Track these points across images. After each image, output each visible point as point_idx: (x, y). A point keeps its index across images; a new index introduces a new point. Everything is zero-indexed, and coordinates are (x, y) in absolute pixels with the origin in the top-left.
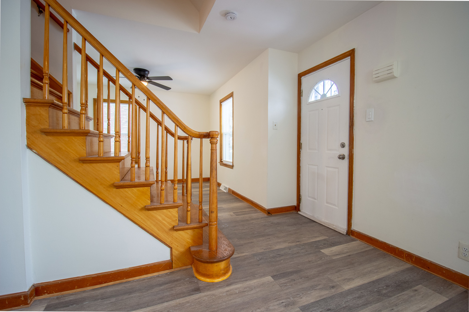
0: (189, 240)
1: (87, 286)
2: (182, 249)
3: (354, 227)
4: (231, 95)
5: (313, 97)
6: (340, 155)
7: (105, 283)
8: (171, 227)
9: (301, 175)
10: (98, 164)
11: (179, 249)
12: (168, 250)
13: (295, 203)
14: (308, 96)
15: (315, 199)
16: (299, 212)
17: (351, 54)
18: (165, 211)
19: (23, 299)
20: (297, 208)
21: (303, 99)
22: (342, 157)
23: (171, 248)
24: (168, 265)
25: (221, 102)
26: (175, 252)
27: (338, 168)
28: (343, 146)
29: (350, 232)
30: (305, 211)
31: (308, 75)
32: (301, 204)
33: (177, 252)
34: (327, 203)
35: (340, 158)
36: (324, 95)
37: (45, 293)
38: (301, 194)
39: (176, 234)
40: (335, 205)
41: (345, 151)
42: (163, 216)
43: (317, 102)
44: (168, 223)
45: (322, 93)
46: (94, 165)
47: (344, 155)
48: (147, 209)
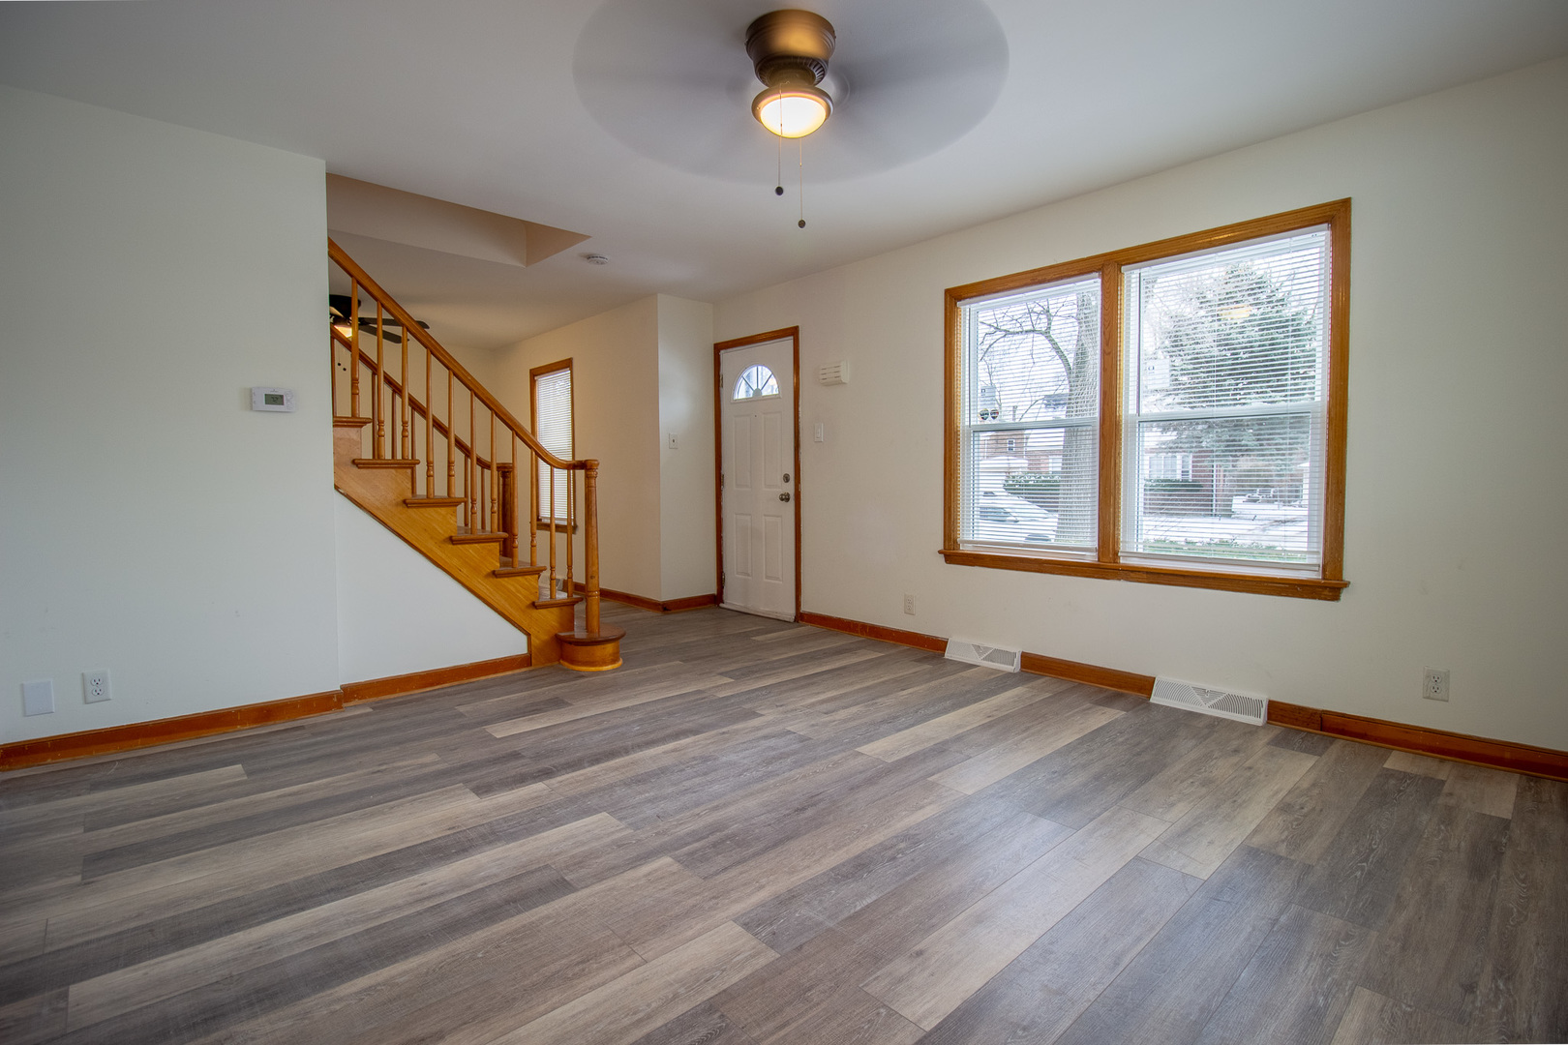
0: (554, 623)
1: (412, 689)
2: (545, 637)
3: (805, 608)
4: (567, 364)
5: (741, 393)
6: (782, 495)
7: (438, 684)
8: (528, 603)
9: (724, 535)
10: (428, 509)
11: (541, 636)
12: (524, 638)
13: (713, 590)
14: (733, 388)
15: (748, 575)
16: (721, 605)
17: (793, 332)
18: (520, 578)
19: (335, 700)
20: (716, 599)
21: (724, 391)
22: (785, 498)
23: (528, 635)
24: (525, 661)
25: (535, 374)
26: (535, 641)
27: (781, 516)
28: (786, 479)
29: (801, 617)
30: (733, 600)
31: (731, 350)
32: (724, 590)
33: (537, 642)
34: (767, 577)
35: (782, 499)
36: (758, 392)
37: (355, 698)
38: (724, 570)
39: (536, 613)
40: (777, 579)
41: (790, 488)
42: (518, 586)
43: (746, 401)
44: (525, 597)
45: (755, 388)
46: (422, 510)
47: (788, 494)
48: (494, 574)
